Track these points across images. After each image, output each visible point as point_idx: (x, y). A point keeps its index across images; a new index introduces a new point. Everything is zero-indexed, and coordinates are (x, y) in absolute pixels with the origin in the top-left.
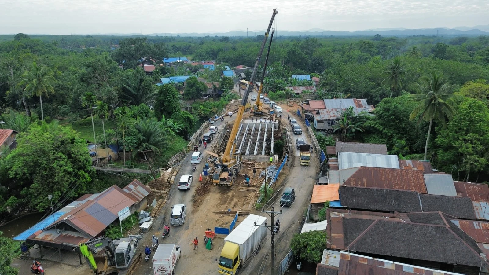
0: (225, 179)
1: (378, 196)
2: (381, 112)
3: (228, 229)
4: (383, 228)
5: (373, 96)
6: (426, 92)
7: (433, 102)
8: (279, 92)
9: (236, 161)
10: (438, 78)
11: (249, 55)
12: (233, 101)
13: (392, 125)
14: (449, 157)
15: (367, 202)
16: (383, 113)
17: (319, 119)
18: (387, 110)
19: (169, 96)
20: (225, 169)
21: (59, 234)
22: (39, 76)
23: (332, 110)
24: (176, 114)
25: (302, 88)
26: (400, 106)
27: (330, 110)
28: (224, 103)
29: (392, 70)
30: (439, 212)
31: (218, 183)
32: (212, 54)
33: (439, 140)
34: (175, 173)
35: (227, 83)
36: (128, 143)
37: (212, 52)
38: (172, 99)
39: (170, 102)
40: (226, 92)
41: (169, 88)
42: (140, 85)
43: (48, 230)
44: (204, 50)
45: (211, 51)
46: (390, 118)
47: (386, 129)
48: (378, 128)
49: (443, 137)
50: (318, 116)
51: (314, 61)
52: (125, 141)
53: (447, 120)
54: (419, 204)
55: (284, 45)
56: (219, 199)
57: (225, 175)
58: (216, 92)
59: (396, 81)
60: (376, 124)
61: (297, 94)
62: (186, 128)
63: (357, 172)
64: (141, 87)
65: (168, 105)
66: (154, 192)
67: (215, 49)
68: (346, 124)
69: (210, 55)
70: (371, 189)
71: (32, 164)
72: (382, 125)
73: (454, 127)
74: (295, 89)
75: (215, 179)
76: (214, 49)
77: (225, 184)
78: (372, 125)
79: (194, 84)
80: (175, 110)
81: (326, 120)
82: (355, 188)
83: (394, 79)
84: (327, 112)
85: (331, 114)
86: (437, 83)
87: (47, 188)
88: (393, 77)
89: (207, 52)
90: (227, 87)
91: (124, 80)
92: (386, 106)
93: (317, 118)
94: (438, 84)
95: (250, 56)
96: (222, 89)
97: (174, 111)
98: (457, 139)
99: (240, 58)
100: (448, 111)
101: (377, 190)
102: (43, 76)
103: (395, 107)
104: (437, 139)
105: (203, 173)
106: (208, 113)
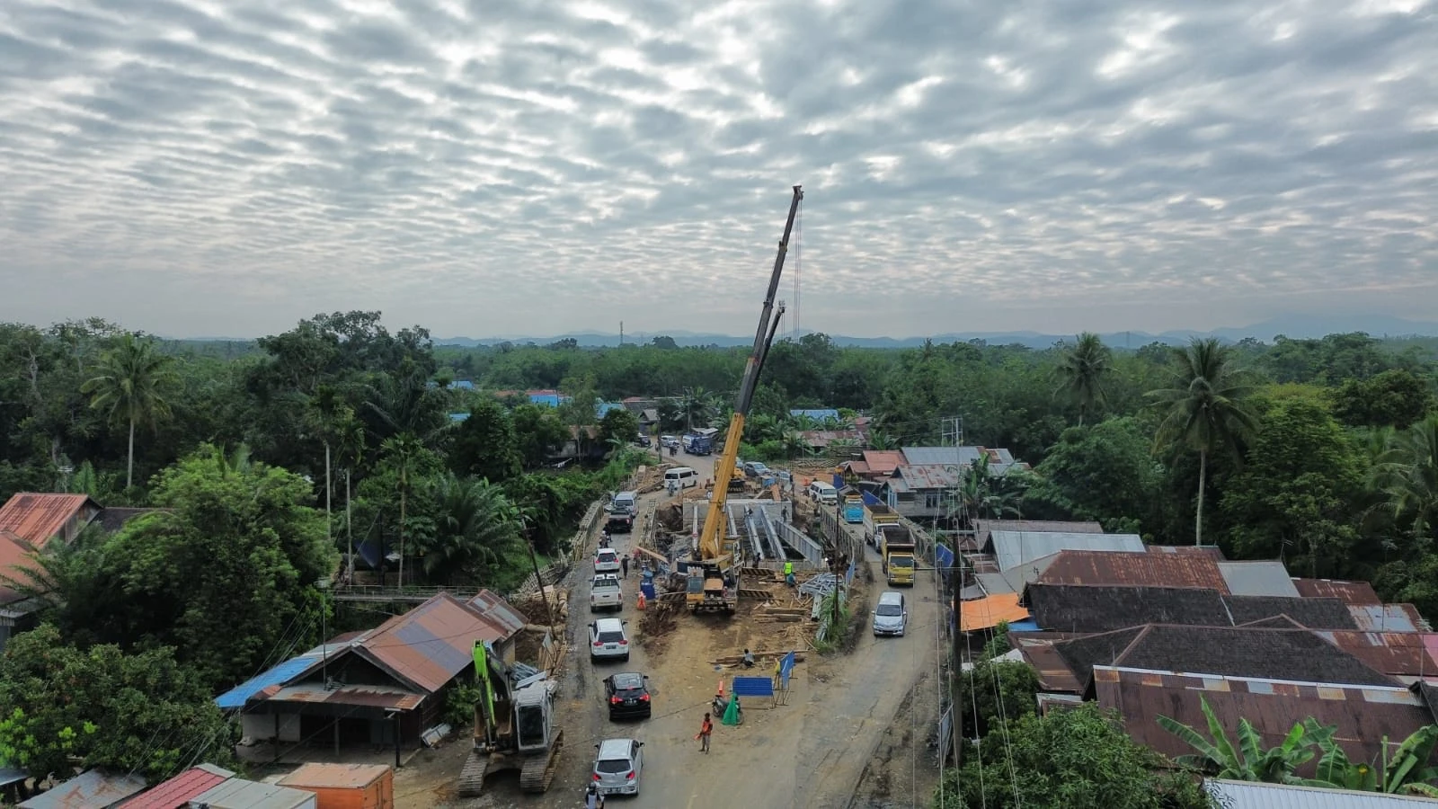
0: (718, 593)
1: (1125, 602)
2: (1064, 462)
3: (770, 680)
4: (1166, 640)
5: (1026, 443)
6: (1185, 384)
7: (1205, 405)
8: (768, 443)
9: (733, 558)
10: (1209, 349)
11: (655, 371)
12: (642, 469)
13: (1095, 498)
14: (1262, 539)
15: (1101, 617)
16: (1067, 465)
17: (903, 489)
18: (1078, 457)
19: (491, 432)
20: (711, 572)
21: (333, 691)
22: (137, 371)
23: (933, 467)
24: (512, 482)
25: (830, 436)
26: (1109, 443)
27: (928, 468)
28: (620, 472)
29: (1077, 363)
30: (1283, 615)
31: (702, 603)
32: (540, 376)
33: (1230, 499)
34: (564, 596)
35: (619, 426)
36: (417, 532)
37: (538, 372)
38: (502, 441)
39: (497, 449)
40: (618, 447)
41: (494, 412)
42: (411, 406)
43: (292, 685)
44: (518, 365)
45: (535, 368)
46: (1088, 478)
47: (1080, 506)
48: (1060, 503)
49: (1238, 492)
50: (897, 481)
51: (837, 380)
52: (408, 527)
53: (1242, 448)
54: (1226, 616)
55: (739, 354)
56: (711, 638)
57: (715, 584)
58: (586, 451)
59: (1090, 388)
60: (1053, 496)
61: (817, 449)
62: (541, 518)
63: (1055, 564)
64: (414, 411)
65: (492, 458)
66: (526, 630)
67: (547, 365)
68: (976, 496)
69: (532, 379)
70: (1104, 588)
71: (191, 555)
72: (1068, 496)
73: (1262, 462)
74: (809, 437)
75: (693, 591)
76: (544, 364)
77: (721, 603)
78: (1044, 498)
79: (533, 423)
80: (509, 471)
81: (921, 491)
82: (1065, 586)
83: (1083, 384)
84: (920, 472)
85: (933, 479)
86: (1207, 361)
87: (223, 625)
88: (1080, 381)
89: (525, 370)
90: (621, 436)
91: (368, 391)
92: (1073, 448)
93: (896, 486)
94: (1210, 363)
95: (658, 374)
96: (608, 440)
97: (505, 473)
98: (1276, 490)
99: (629, 378)
100: (1241, 426)
101: (1120, 589)
102: (149, 369)
103: (1099, 447)
104: (1224, 500)
105: (642, 594)
106: (580, 496)
